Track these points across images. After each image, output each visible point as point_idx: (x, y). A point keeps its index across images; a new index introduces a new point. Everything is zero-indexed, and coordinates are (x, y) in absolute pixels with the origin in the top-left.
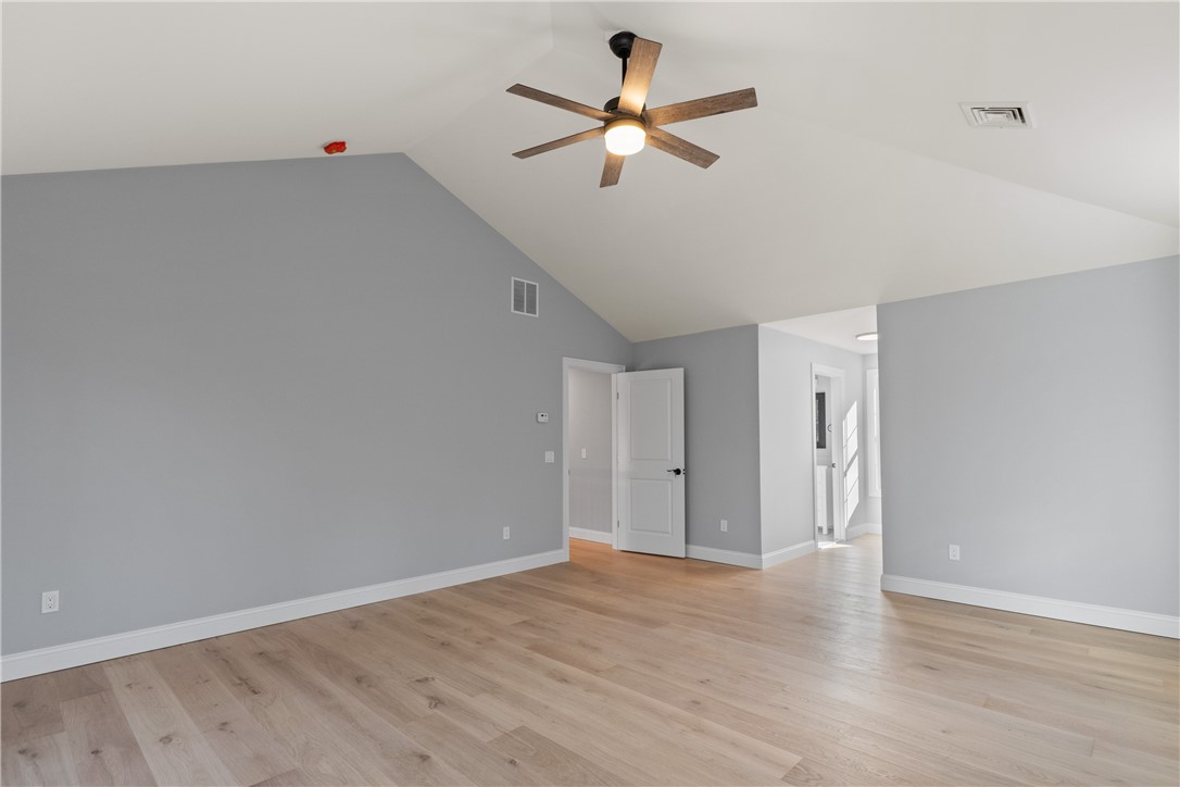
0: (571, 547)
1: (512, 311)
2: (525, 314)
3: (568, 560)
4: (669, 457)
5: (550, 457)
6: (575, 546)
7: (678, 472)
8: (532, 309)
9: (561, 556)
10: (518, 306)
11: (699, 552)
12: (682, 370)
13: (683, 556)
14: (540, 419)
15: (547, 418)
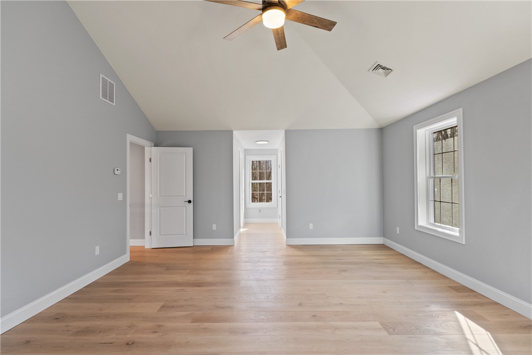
0: (130, 252)
1: (101, 98)
2: (108, 101)
3: (129, 260)
4: (185, 195)
5: (120, 196)
6: (134, 250)
7: (190, 202)
8: (111, 100)
9: (126, 258)
10: (104, 96)
11: (201, 242)
12: (192, 148)
13: (192, 245)
14: (116, 172)
15: (119, 171)
